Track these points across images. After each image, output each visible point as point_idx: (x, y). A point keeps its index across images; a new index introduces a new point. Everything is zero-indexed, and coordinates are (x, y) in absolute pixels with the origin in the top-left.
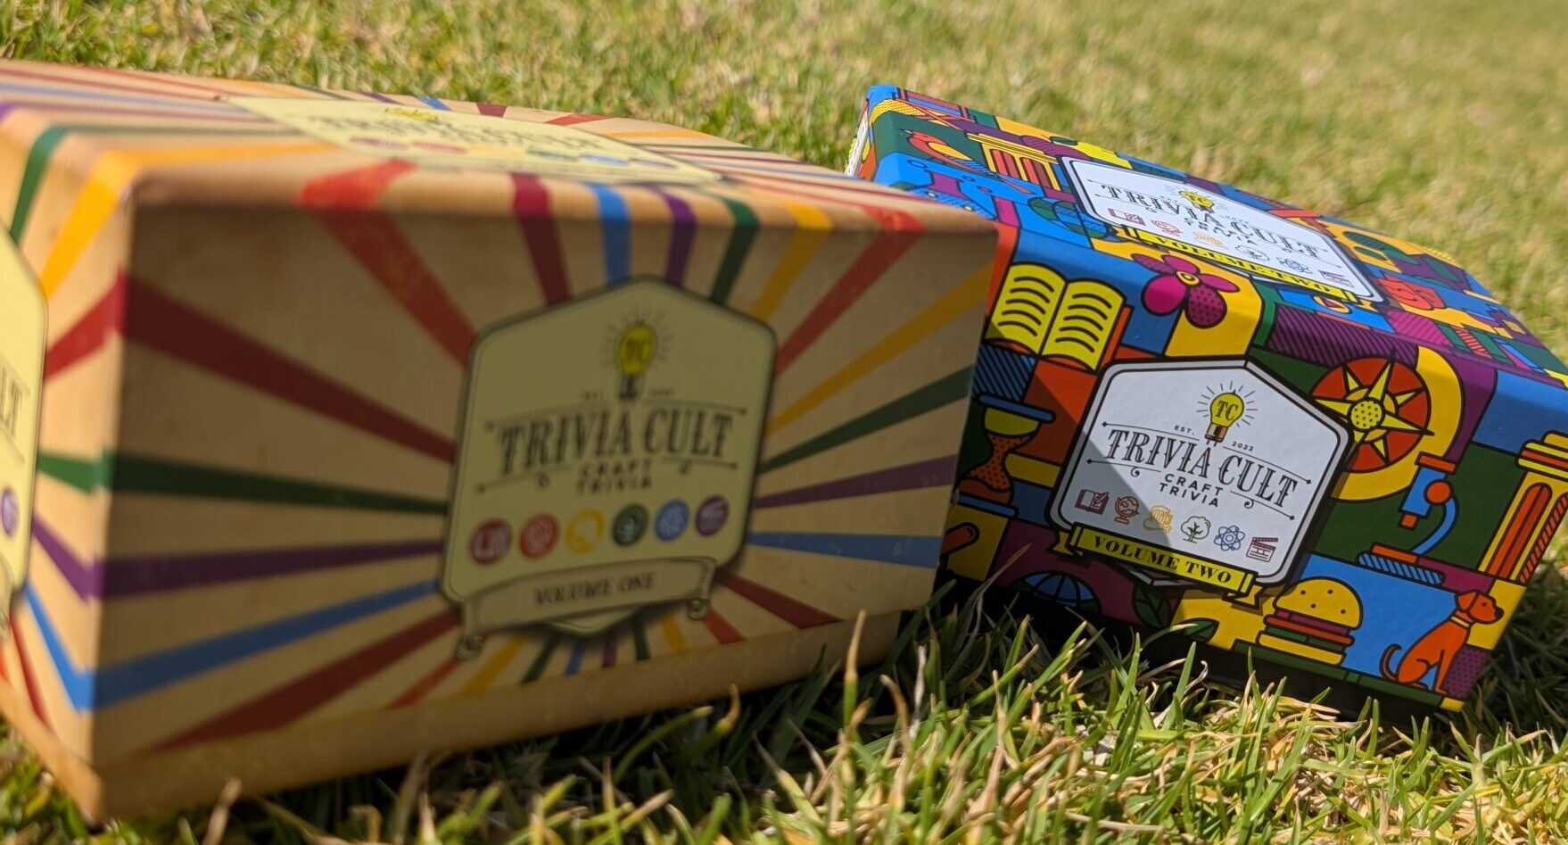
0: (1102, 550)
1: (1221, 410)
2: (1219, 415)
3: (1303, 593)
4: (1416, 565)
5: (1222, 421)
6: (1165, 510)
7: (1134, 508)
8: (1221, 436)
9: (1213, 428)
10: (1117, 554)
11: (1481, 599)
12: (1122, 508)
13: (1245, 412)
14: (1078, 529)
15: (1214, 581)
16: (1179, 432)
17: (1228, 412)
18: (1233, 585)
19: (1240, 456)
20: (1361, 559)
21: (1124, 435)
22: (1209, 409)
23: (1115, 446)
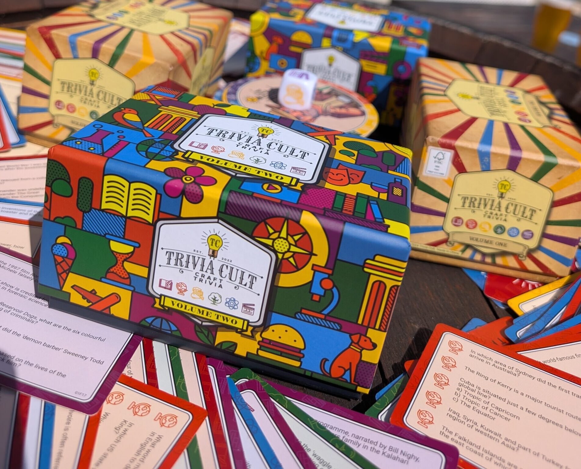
0: (175, 307)
1: (212, 243)
2: (212, 245)
3: (273, 331)
4: (325, 320)
5: (214, 248)
6: (199, 290)
7: (185, 288)
8: (215, 255)
9: (211, 251)
10: (183, 309)
11: (363, 338)
13: (224, 244)
14: (163, 297)
15: (229, 323)
16: (196, 253)
17: (216, 244)
18: (239, 325)
19: (227, 264)
20: (297, 316)
21: (172, 254)
22: (207, 242)
23: (169, 259)
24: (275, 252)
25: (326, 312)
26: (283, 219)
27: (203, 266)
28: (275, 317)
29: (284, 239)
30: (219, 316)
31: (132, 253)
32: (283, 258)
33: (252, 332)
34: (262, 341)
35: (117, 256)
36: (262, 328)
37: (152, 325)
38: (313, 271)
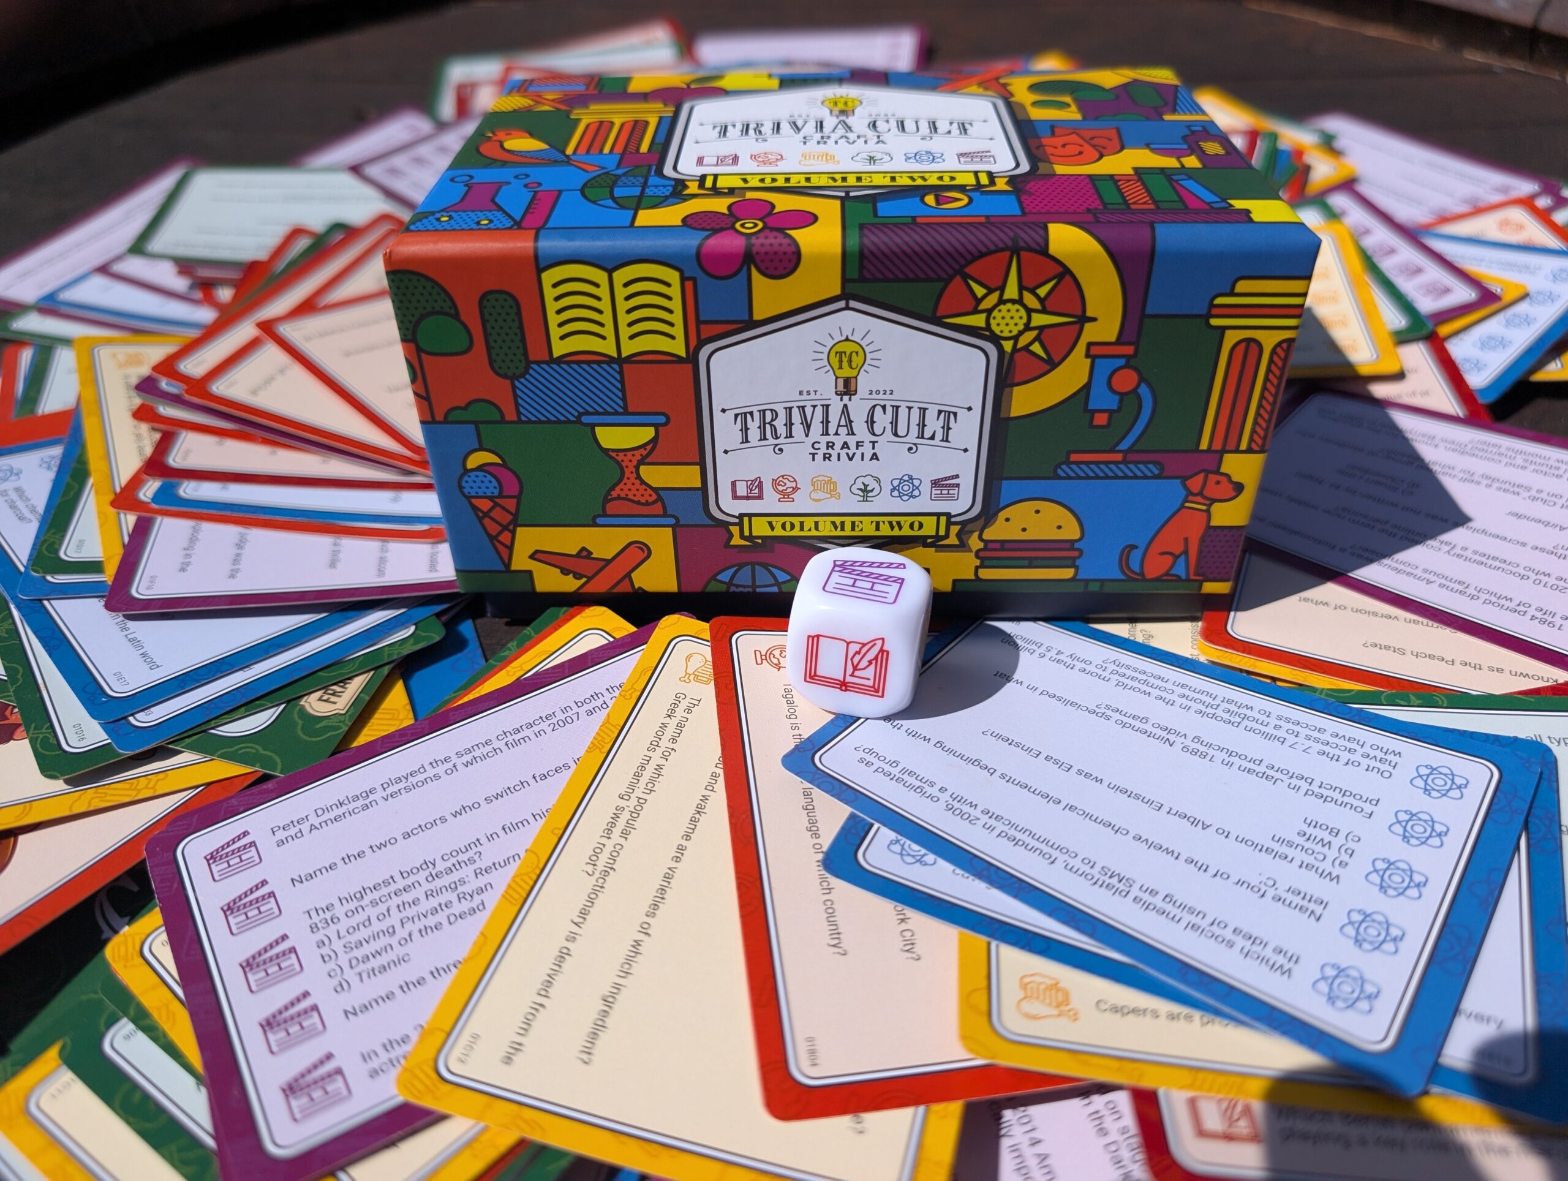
0: (779, 532)
1: (841, 361)
2: (841, 367)
3: (1007, 520)
4: (1125, 462)
5: (846, 372)
6: (826, 479)
7: (794, 485)
8: (853, 388)
9: (841, 382)
10: (796, 532)
11: (1213, 478)
12: (780, 488)
13: (869, 356)
14: (746, 519)
15: (906, 531)
16: (805, 397)
17: (850, 361)
18: (928, 530)
19: (882, 403)
20: (1059, 472)
21: (749, 416)
22: (827, 364)
23: (745, 429)
24: (995, 340)
25: (1124, 445)
26: (1008, 253)
27: (826, 422)
28: (1009, 489)
29: (1013, 301)
30: (881, 523)
31: (654, 441)
32: (1015, 349)
33: (958, 535)
34: (985, 549)
35: (619, 459)
36: (982, 522)
37: (734, 585)
38: (1089, 361)
